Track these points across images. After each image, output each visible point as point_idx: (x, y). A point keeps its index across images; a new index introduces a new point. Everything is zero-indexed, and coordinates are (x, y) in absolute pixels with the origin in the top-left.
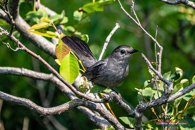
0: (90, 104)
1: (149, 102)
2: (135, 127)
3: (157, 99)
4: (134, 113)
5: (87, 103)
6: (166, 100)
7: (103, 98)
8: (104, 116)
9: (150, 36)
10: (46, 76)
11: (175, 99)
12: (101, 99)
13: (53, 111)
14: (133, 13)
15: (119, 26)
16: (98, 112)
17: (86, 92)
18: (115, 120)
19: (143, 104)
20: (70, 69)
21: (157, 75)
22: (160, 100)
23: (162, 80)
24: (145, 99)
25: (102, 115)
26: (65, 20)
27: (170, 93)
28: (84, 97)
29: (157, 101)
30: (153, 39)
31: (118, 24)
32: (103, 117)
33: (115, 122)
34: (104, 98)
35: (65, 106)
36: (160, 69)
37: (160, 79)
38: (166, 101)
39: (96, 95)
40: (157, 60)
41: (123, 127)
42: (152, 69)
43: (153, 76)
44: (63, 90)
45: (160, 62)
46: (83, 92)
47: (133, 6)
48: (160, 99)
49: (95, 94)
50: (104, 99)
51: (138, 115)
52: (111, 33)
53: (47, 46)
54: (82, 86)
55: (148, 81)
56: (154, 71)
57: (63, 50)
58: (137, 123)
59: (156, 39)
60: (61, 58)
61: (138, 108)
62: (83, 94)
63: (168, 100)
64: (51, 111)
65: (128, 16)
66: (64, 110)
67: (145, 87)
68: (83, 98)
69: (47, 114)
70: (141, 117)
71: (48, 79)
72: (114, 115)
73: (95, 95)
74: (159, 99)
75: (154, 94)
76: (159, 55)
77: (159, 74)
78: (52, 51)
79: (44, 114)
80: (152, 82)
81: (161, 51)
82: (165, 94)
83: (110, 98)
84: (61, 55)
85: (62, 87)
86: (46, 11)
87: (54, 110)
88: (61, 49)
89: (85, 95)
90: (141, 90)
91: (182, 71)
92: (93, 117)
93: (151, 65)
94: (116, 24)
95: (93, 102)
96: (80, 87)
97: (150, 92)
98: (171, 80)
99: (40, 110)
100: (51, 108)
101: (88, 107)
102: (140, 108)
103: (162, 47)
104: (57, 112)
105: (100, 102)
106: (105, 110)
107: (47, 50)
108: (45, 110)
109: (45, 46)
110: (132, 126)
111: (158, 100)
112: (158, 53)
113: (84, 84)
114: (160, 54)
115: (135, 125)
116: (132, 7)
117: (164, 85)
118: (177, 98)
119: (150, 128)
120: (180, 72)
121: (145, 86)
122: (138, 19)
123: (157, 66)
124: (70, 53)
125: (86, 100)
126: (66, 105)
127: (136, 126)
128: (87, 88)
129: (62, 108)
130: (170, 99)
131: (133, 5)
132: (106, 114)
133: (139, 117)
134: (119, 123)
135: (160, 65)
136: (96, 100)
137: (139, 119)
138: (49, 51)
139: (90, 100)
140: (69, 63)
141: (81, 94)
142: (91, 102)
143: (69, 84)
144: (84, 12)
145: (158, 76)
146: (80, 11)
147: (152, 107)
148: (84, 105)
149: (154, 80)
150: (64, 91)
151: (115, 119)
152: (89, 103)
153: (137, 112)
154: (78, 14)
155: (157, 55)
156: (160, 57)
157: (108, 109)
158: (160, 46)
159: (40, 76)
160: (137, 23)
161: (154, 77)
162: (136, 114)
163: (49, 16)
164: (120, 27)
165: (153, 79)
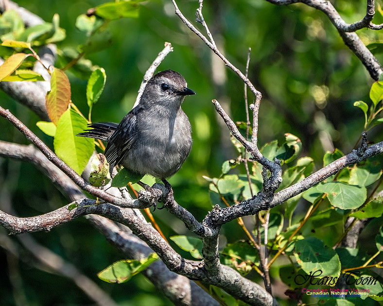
0: (111, 209)
1: (234, 206)
2: (204, 256)
3: (249, 200)
4: (201, 229)
5: (104, 207)
6: (267, 201)
7: (139, 197)
8: (141, 235)
9: (236, 70)
10: (20, 151)
11: (286, 200)
12: (134, 200)
13: (36, 225)
14: (200, 22)
15: (172, 48)
16: (128, 225)
17: (103, 186)
18: (163, 242)
19: (220, 211)
20: (75, 142)
21: (250, 150)
22: (254, 202)
23: (260, 161)
24: (223, 198)
25: (137, 232)
26: (60, 35)
27: (276, 188)
28: (99, 196)
29: (248, 203)
30: (242, 75)
31: (170, 44)
32: (139, 236)
33: (163, 247)
34: (141, 198)
35: (60, 214)
36: (255, 138)
37: (256, 158)
38: (267, 204)
39: (124, 191)
40: (248, 119)
41: (179, 256)
42: (239, 139)
43: (240, 151)
44: (54, 179)
45: (256, 124)
46: (97, 186)
47: (201, 8)
48: (256, 199)
49: (121, 189)
50: (140, 201)
51: (210, 232)
52: (154, 63)
53: (22, 88)
54: (95, 173)
55: (229, 162)
56: (244, 143)
57: (59, 102)
58: (208, 248)
59: (247, 75)
60: (57, 118)
61: (211, 217)
62: (97, 190)
63: (272, 203)
64: (32, 224)
65: (191, 29)
66: (58, 221)
67: (224, 175)
68: (97, 198)
69: (24, 231)
70: (215, 237)
71: (24, 155)
72: (160, 231)
73: (121, 191)
74: (253, 199)
75: (243, 189)
76: (253, 109)
77: (253, 149)
78: (32, 99)
79: (17, 230)
80: (239, 163)
81: (258, 102)
82: (265, 190)
83: (152, 198)
84: (55, 112)
85: (53, 172)
86: (19, 15)
87: (39, 221)
88: (56, 100)
89: (102, 192)
90: (215, 180)
91: (299, 141)
92: (117, 234)
93: (236, 130)
94: (165, 45)
95: (118, 205)
96: (91, 176)
97: (234, 184)
98: (277, 160)
99: (9, 222)
100: (31, 219)
101: (107, 215)
102: (214, 217)
103: (259, 93)
104: (45, 226)
105: (132, 207)
106: (141, 221)
107: (22, 97)
108: (19, 223)
109: (17, 88)
110: (196, 254)
111: (252, 201)
112: (252, 106)
113: (100, 170)
114: (255, 107)
115: (203, 253)
116: (198, 9)
117: (264, 171)
118: (291, 197)
119: (234, 258)
120: (295, 142)
121: (225, 173)
122: (210, 34)
123: (248, 130)
124: (69, 107)
125: (104, 203)
126: (62, 212)
127: (206, 254)
128: (106, 178)
129: (55, 218)
130: (276, 199)
131: (201, 5)
132: (145, 230)
133: (212, 237)
134: (171, 248)
135: (255, 131)
136: (124, 201)
137: (212, 241)
138: (27, 97)
139: (113, 202)
140: (72, 129)
141: (93, 189)
142: (112, 206)
143: (69, 169)
144: (99, 18)
145: (251, 153)
146: (89, 15)
147: (238, 216)
148: (98, 212)
149: (243, 160)
150: (56, 181)
151: (163, 240)
152: (109, 207)
153: (209, 226)
154: (85, 23)
155: (249, 109)
156: (256, 114)
157: (148, 220)
158: (255, 91)
159: (8, 150)
160: (209, 43)
161: (241, 153)
162: (206, 230)
163: (26, 26)
164: (172, 51)
165: (240, 157)
